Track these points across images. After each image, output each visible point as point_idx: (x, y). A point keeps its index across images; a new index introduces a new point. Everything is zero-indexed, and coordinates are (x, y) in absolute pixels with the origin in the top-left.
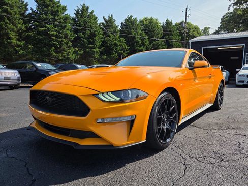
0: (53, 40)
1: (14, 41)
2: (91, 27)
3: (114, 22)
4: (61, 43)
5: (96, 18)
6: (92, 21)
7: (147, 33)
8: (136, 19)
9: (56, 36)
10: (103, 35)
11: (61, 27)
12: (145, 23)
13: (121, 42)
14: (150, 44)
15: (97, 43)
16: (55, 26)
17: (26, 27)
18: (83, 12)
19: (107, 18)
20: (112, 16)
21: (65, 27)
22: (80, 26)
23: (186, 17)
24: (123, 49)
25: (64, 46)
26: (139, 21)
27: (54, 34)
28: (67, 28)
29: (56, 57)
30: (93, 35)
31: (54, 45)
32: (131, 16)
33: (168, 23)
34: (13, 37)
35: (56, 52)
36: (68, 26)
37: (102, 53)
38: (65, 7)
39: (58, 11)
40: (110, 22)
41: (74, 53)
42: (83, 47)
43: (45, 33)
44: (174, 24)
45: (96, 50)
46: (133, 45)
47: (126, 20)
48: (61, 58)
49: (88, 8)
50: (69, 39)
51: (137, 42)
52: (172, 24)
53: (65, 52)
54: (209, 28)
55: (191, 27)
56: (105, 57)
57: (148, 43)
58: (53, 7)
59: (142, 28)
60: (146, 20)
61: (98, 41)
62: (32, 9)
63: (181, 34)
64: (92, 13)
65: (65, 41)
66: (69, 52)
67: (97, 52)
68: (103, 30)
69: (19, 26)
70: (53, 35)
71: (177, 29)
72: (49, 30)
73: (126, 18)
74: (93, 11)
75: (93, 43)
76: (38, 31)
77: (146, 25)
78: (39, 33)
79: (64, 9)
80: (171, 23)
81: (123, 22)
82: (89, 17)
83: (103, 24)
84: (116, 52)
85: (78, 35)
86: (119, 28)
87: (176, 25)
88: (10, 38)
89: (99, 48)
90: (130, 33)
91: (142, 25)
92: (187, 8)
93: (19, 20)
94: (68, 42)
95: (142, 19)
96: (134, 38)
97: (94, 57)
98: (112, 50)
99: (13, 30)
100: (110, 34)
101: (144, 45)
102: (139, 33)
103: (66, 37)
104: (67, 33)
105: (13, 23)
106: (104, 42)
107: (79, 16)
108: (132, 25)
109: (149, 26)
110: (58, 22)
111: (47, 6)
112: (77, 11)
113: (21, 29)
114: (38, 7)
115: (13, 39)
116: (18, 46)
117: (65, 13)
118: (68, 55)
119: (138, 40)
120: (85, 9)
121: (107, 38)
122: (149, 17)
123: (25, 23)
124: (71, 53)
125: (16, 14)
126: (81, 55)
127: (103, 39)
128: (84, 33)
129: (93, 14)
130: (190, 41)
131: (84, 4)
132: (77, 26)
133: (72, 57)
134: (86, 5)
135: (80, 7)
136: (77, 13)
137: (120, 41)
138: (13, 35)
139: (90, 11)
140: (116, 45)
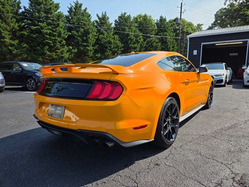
0: (47, 38)
1: (7, 40)
2: (84, 25)
3: (108, 19)
4: (55, 42)
5: (90, 15)
6: (86, 18)
7: (141, 30)
8: (129, 15)
9: (50, 34)
10: (97, 33)
11: (54, 25)
12: (139, 20)
13: (115, 40)
14: (144, 41)
15: (90, 41)
16: (48, 24)
17: (19, 26)
18: (76, 10)
19: (100, 16)
20: (105, 13)
21: (58, 25)
22: (73, 23)
23: (181, 12)
24: (117, 47)
25: (58, 45)
26: (132, 18)
27: (47, 32)
28: (61, 26)
29: (49, 56)
30: (87, 33)
31: (48, 44)
32: (125, 14)
33: (162, 20)
34: (7, 36)
35: (50, 51)
36: (61, 24)
37: (96, 51)
38: (58, 4)
39: (50, 8)
40: (103, 20)
41: (67, 52)
42: (77, 45)
43: (39, 31)
44: (168, 21)
45: (90, 48)
46: (127, 42)
47: (120, 17)
48: (55, 57)
49: (81, 6)
50: (63, 38)
51: (131, 40)
52: (166, 21)
53: (59, 51)
54: (202, 25)
55: (185, 24)
56: (99, 55)
57: (142, 40)
58: (46, 5)
59: (136, 25)
60: (140, 16)
61: (92, 38)
62: (24, 7)
63: (175, 30)
64: (85, 10)
65: (59, 39)
66: (63, 51)
67: (91, 50)
68: (96, 27)
69: (12, 25)
70: (46, 34)
71: (171, 26)
72: (42, 28)
73: (120, 15)
74: (86, 8)
75: (86, 41)
76: (31, 29)
77: (140, 22)
78: (32, 32)
79: (57, 6)
80: (165, 19)
81: (117, 19)
82: (83, 15)
83: (96, 21)
84: (110, 50)
85: (71, 33)
86: (113, 25)
87: (170, 21)
88: (3, 38)
89: (93, 46)
90: (124, 30)
91: (136, 22)
92: (182, 4)
93: (11, 19)
94: (62, 41)
95: (136, 16)
96: (128, 35)
97: (88, 55)
98: (106, 48)
99: (6, 29)
100: (104, 32)
101: (138, 42)
102: (133, 31)
103: (59, 35)
104: (60, 31)
105: (5, 22)
106: (98, 40)
107: (73, 14)
108: (126, 22)
109: (143, 23)
110: (51, 20)
111: (39, 4)
112: (71, 9)
113: (14, 28)
114: (31, 5)
115: (6, 38)
116: (12, 45)
117: (58, 11)
118: (62, 54)
119: (132, 37)
120: (78, 6)
121: (101, 36)
122: (143, 14)
123: (18, 21)
124: (65, 51)
125: (8, 13)
126: (75, 53)
127: (97, 37)
128: (77, 31)
129: (87, 11)
130: (188, 37)
131: (77, 2)
132: (70, 23)
133: (66, 55)
134: (79, 2)
135: (74, 5)
136: (70, 11)
137: (114, 38)
138: (6, 34)
139: (83, 8)
140: (110, 43)
